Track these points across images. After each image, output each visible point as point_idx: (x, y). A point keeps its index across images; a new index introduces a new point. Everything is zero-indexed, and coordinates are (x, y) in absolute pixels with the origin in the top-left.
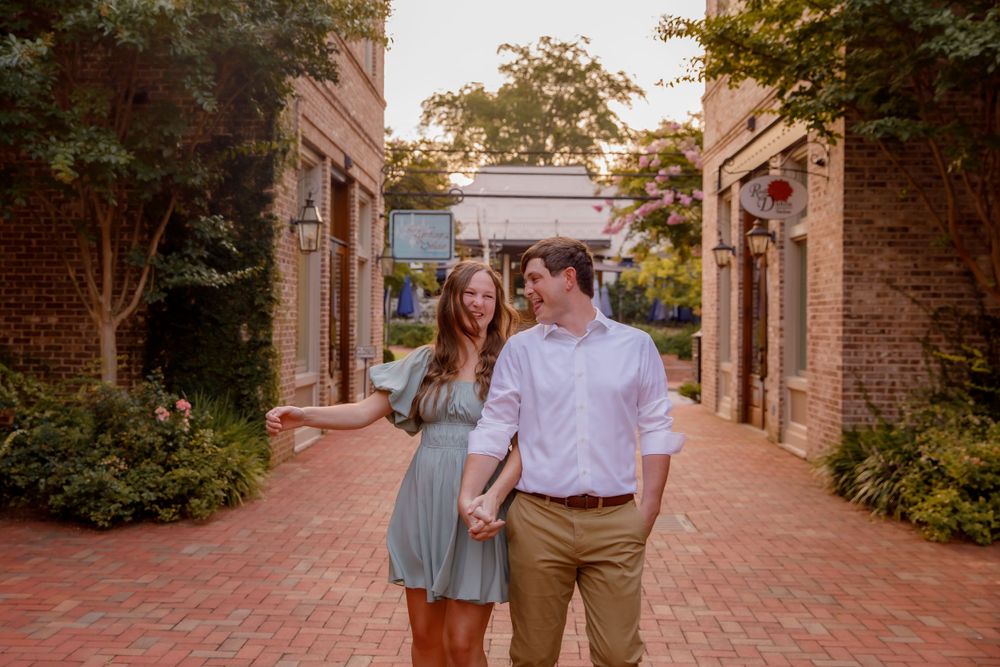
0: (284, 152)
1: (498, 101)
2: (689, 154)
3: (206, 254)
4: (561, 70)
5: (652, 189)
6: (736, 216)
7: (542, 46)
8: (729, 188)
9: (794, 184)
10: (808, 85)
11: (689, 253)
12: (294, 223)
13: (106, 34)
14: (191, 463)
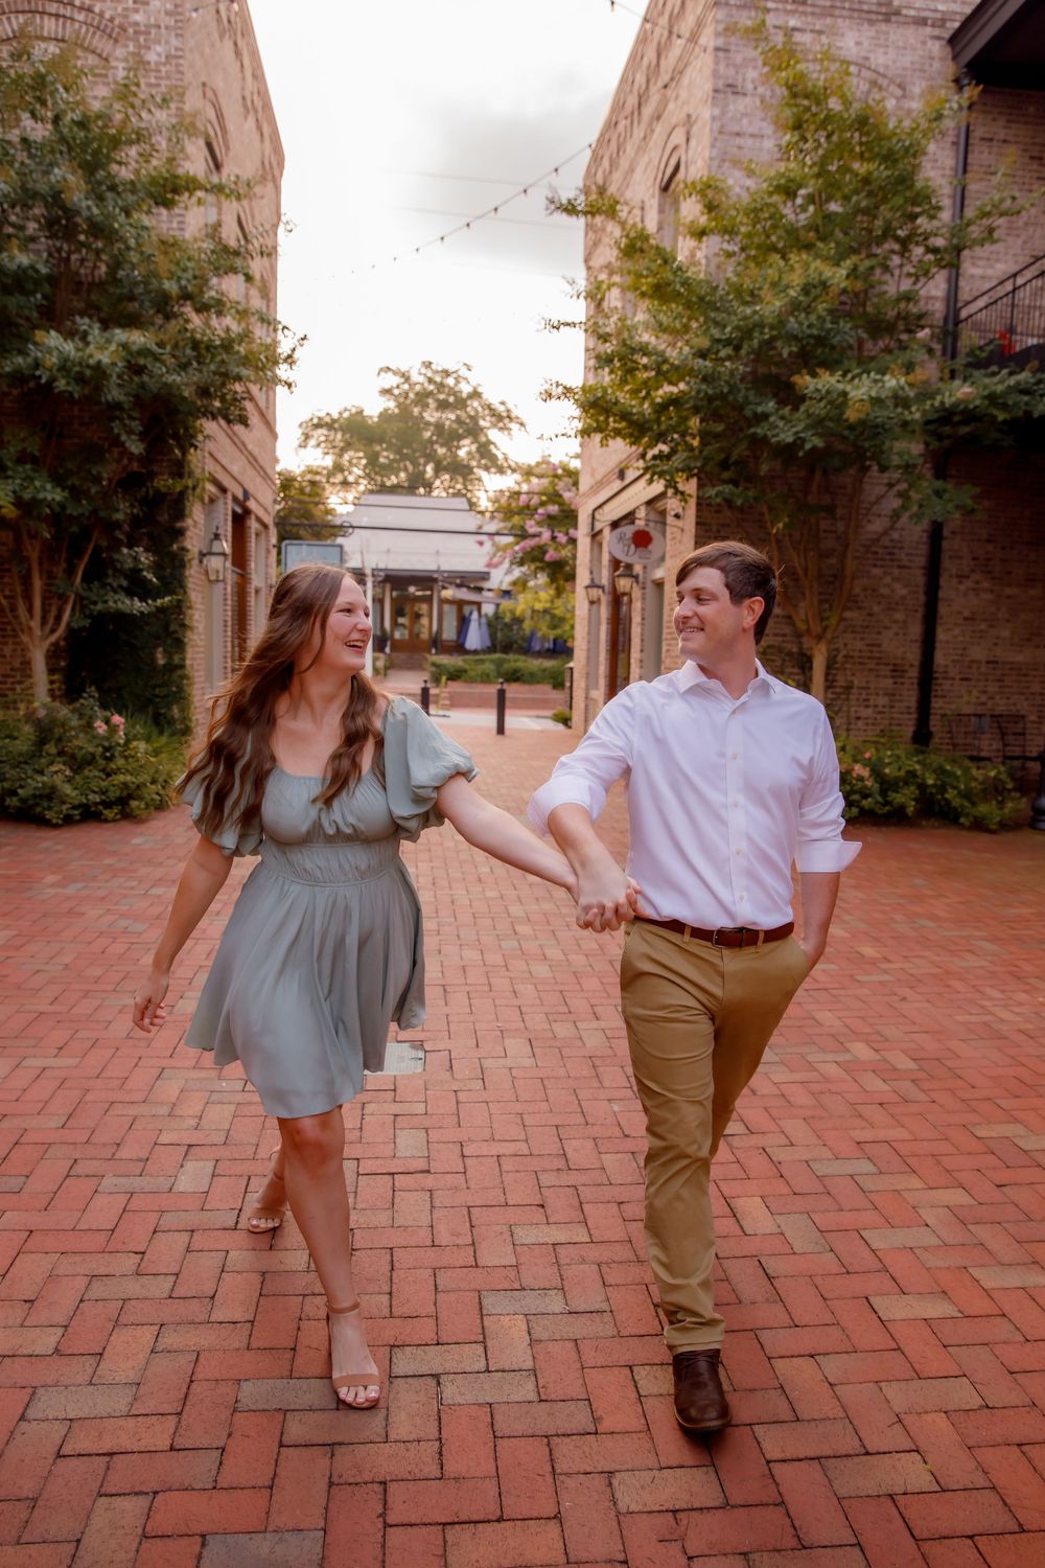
0: (194, 488)
1: (378, 424)
2: (567, 495)
3: (125, 583)
4: (442, 397)
5: (532, 527)
6: (606, 558)
7: (423, 371)
8: (601, 531)
9: (654, 534)
10: (665, 448)
11: (564, 588)
12: (202, 555)
13: (43, 381)
14: (127, 770)
